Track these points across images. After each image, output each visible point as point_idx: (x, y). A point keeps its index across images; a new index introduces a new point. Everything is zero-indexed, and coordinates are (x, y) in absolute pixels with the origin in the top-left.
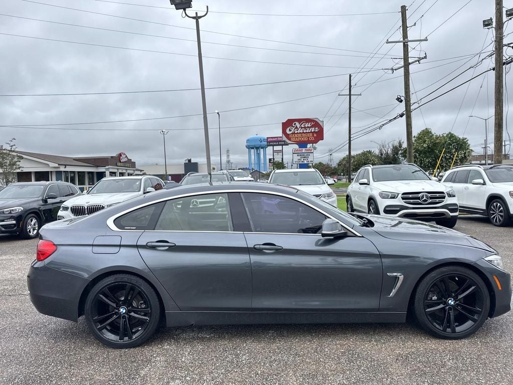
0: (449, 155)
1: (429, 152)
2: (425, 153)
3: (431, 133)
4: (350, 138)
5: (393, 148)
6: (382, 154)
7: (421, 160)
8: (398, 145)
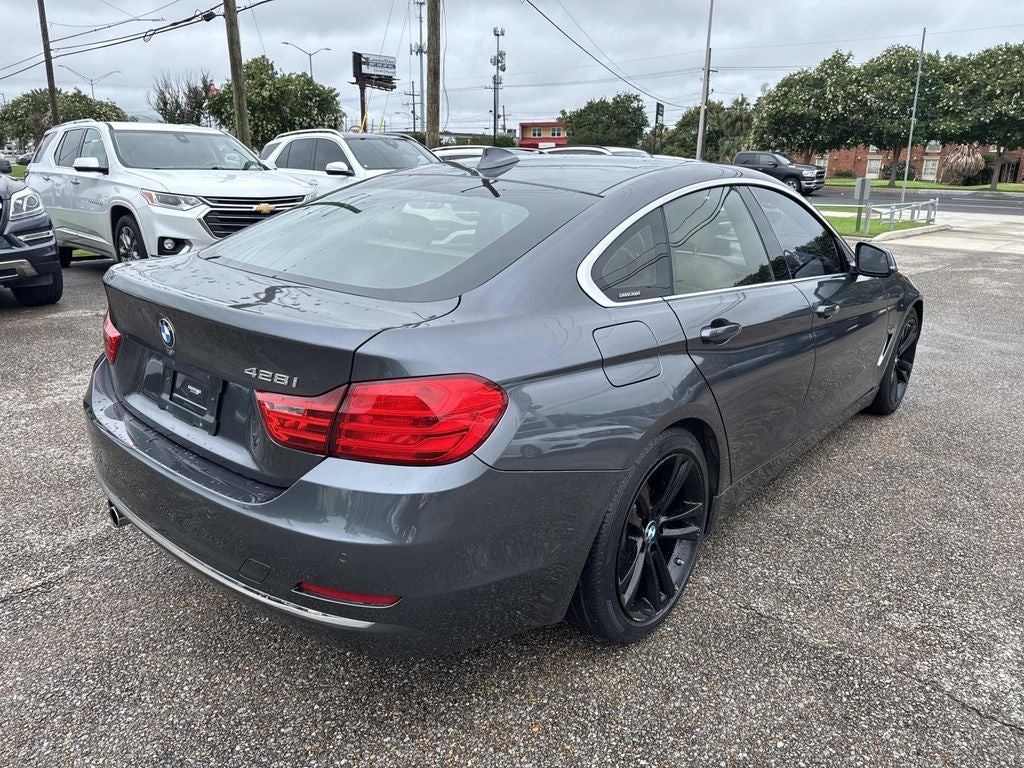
0: (308, 120)
1: (271, 109)
2: (263, 110)
3: (272, 69)
4: (47, 50)
5: (190, 91)
6: (165, 104)
7: (256, 124)
8: (200, 85)
